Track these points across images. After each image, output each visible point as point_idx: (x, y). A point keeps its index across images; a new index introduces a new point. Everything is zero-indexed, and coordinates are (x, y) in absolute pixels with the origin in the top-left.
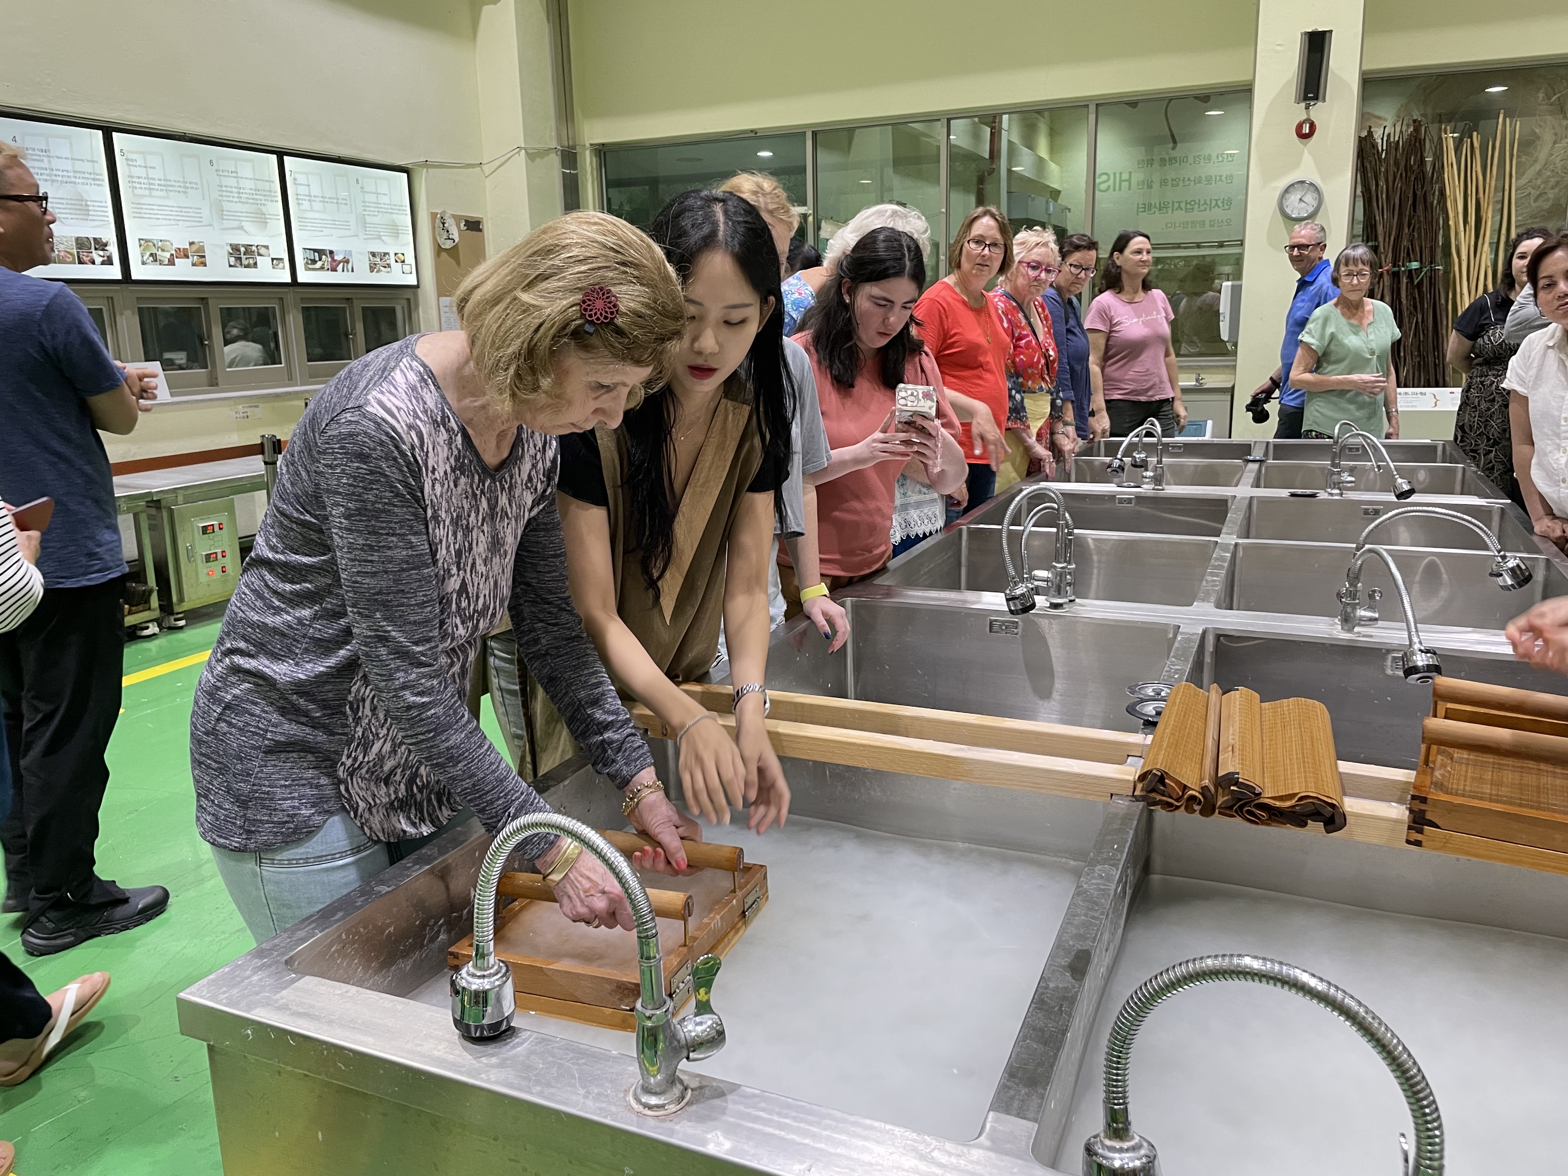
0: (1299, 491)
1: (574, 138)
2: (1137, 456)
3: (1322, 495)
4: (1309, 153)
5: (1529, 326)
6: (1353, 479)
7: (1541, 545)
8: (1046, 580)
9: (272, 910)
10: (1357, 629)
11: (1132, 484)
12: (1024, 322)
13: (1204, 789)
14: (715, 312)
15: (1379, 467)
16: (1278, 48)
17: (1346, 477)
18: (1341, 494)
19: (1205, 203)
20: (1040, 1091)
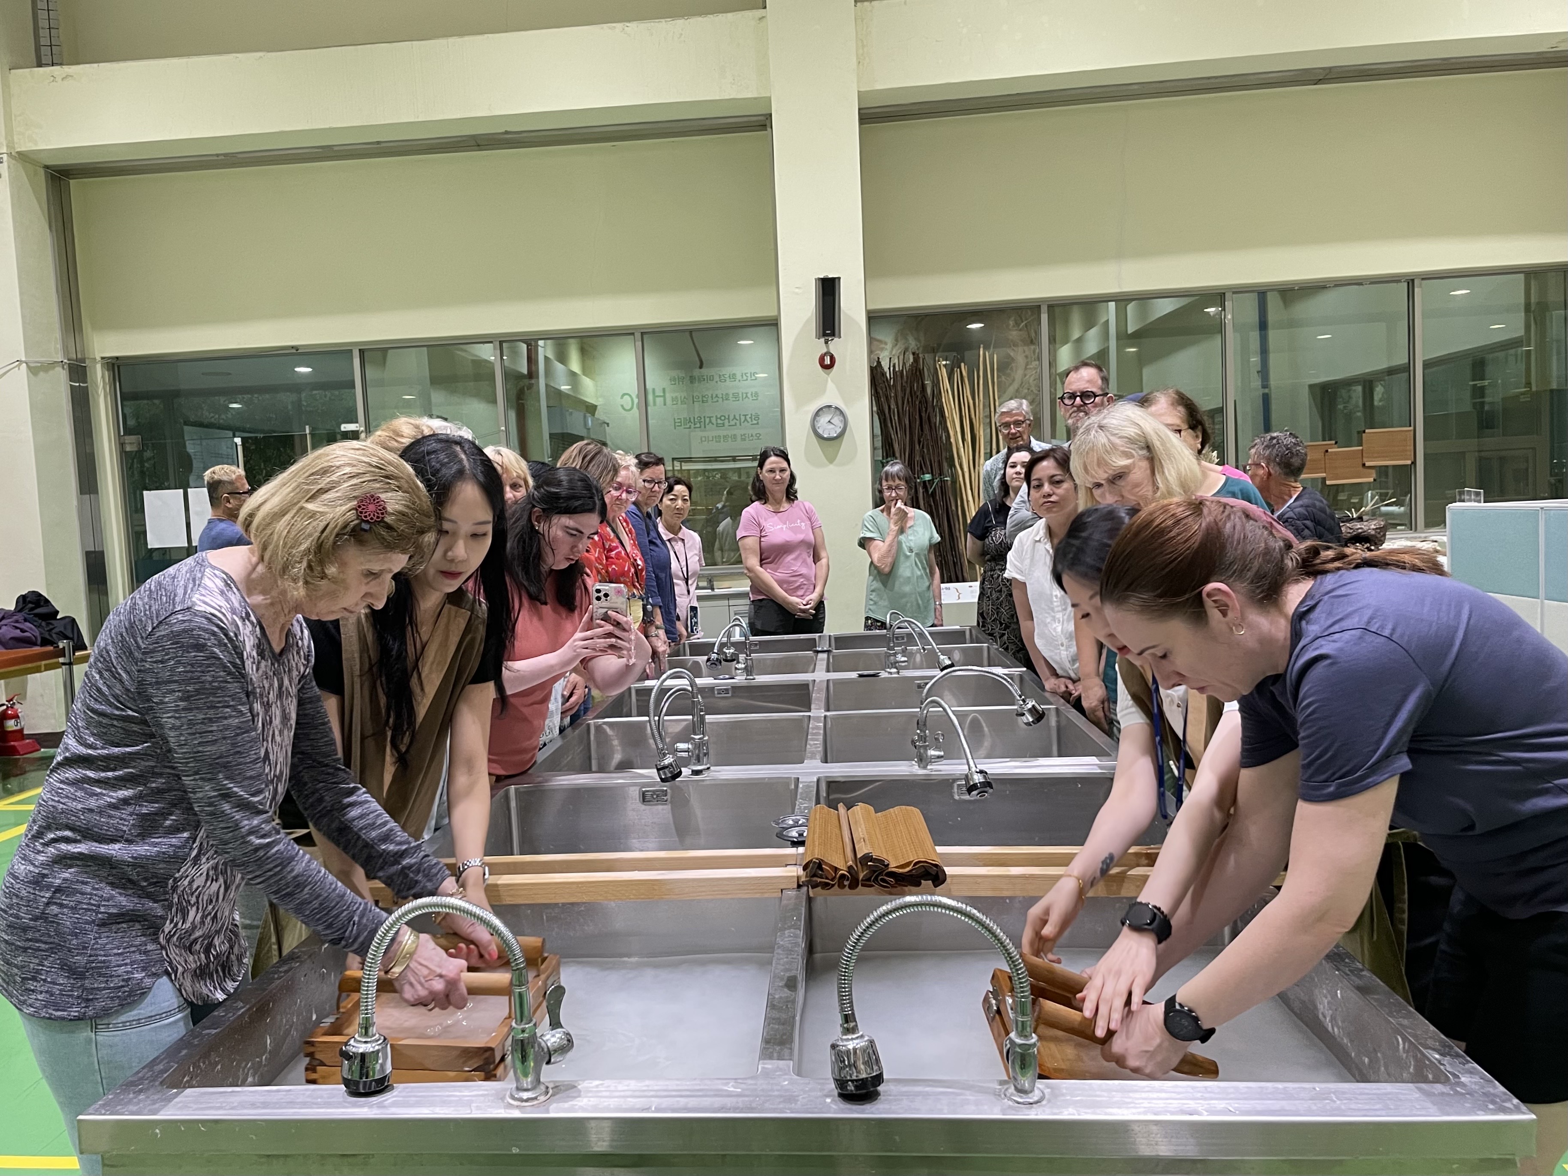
0: (866, 673)
1: (83, 351)
2: (727, 651)
3: (883, 674)
4: (832, 381)
5: (1022, 526)
6: (906, 659)
7: (1052, 699)
8: (687, 751)
9: (103, 1074)
10: (929, 767)
11: (727, 676)
12: (612, 535)
13: (850, 868)
14: (466, 527)
15: (924, 649)
16: (797, 290)
17: (900, 658)
18: (898, 673)
19: (735, 418)
20: (788, 1046)
